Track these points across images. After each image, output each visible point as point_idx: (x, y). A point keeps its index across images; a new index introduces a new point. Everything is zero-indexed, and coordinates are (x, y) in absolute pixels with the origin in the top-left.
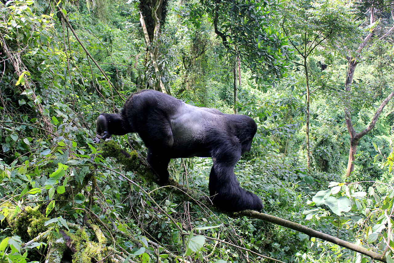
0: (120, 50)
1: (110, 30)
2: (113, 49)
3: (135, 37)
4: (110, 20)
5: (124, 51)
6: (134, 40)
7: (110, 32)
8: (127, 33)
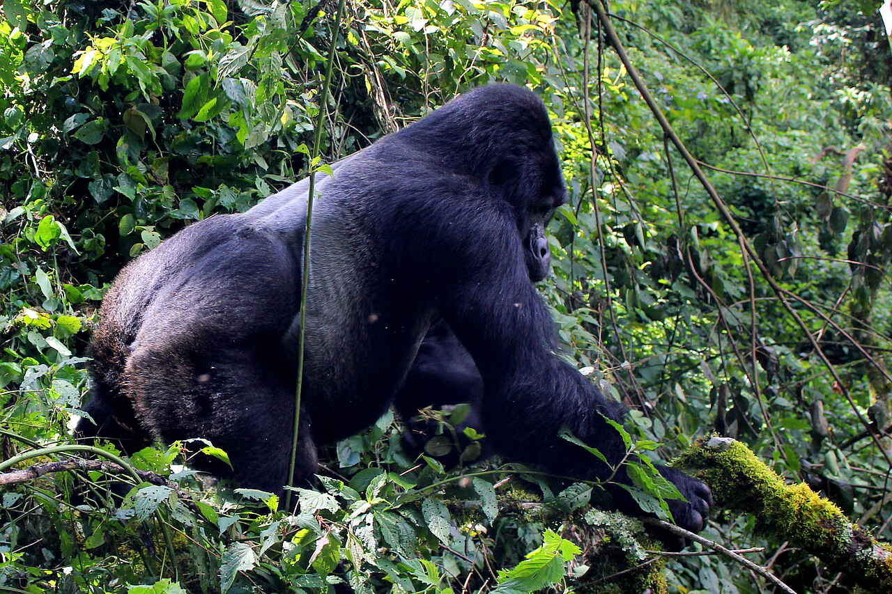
0: (783, 128)
1: (750, 49)
2: (758, 123)
3: (844, 80)
4: (752, 17)
5: (797, 133)
6: (840, 92)
7: (750, 58)
8: (816, 63)
